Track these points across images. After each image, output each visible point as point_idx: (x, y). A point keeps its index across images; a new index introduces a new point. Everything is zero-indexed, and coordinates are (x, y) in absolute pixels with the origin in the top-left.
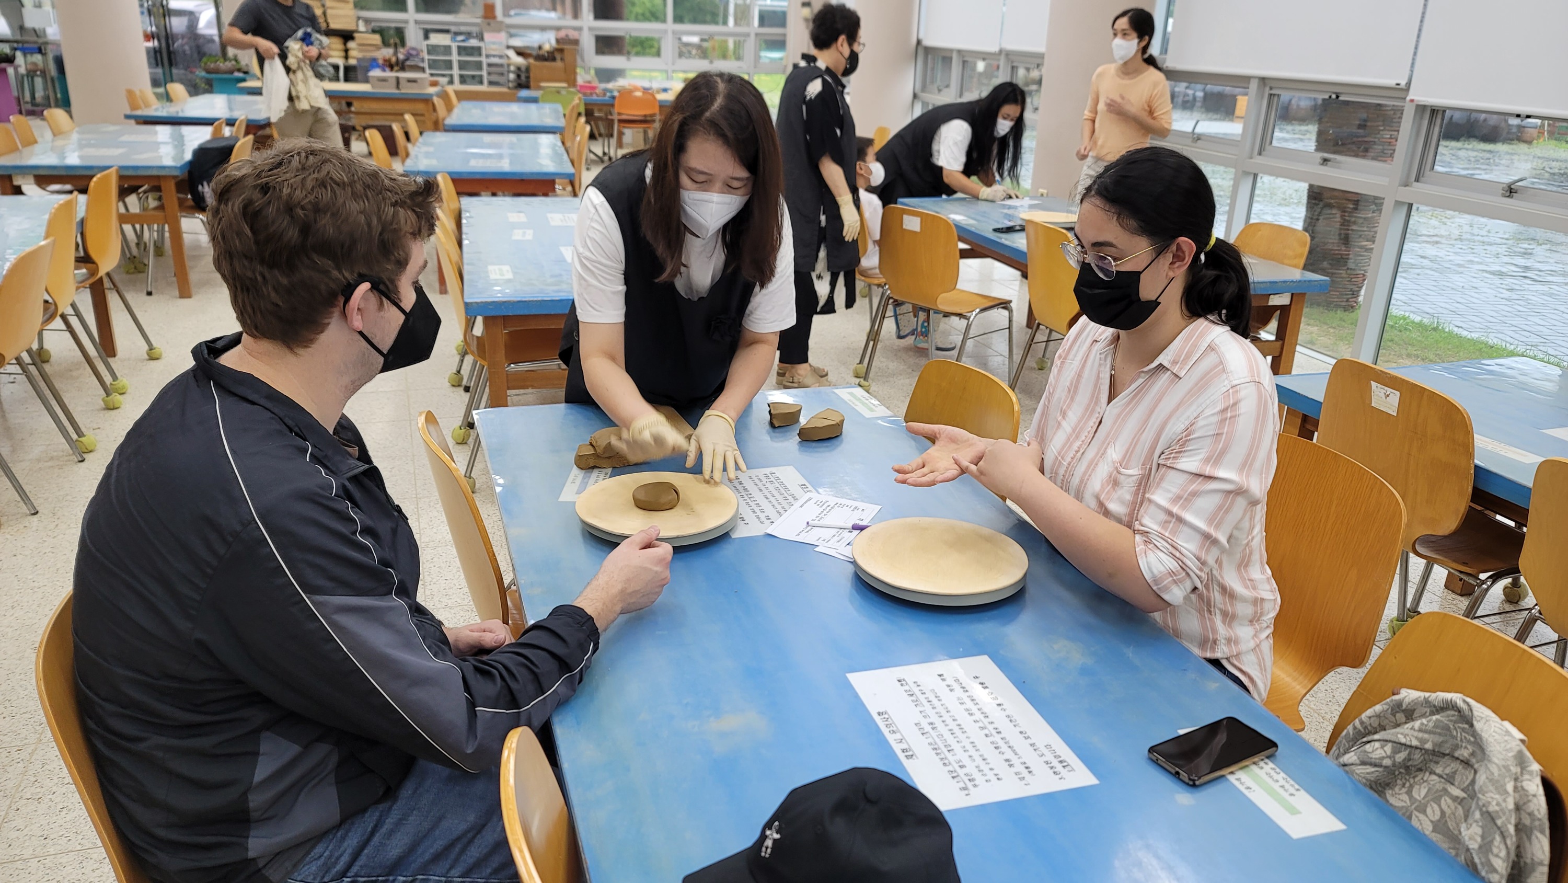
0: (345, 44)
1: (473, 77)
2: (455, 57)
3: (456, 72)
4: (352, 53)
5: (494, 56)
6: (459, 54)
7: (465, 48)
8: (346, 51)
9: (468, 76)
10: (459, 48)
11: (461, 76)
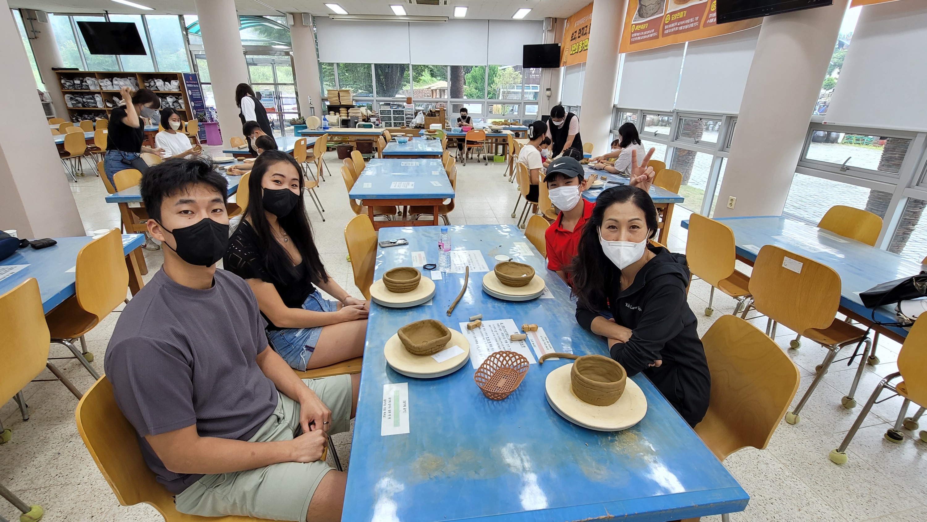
0: (347, 111)
1: (400, 123)
2: (392, 115)
3: (393, 121)
4: (350, 114)
5: (409, 114)
6: (394, 114)
7: (396, 111)
8: (348, 113)
9: (398, 123)
10: (394, 111)
11: (395, 123)
